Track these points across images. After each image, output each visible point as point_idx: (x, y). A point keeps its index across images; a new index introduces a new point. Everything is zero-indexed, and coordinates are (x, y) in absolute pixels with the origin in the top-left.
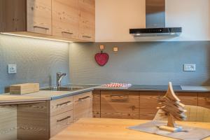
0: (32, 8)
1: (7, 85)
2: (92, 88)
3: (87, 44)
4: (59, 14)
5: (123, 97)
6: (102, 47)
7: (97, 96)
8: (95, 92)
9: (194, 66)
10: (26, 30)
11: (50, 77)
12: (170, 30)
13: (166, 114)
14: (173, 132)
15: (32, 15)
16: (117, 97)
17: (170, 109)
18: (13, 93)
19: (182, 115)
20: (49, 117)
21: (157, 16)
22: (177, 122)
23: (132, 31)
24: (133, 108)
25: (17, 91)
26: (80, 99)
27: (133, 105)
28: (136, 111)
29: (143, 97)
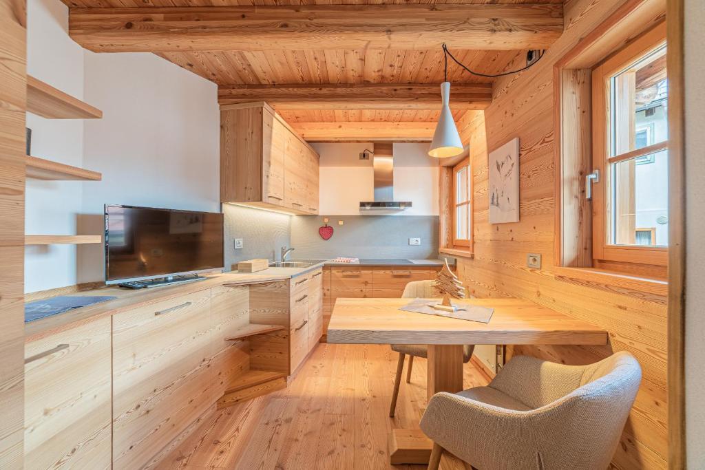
0: (268, 176)
1: (235, 262)
2: (323, 264)
3: (310, 217)
4: (290, 184)
5: (355, 273)
6: (326, 220)
7: (327, 272)
8: (326, 267)
9: (419, 239)
10: (261, 200)
11: (274, 252)
12: (399, 204)
13: (441, 293)
14: (452, 311)
15: (267, 183)
16: (349, 273)
17: (445, 286)
18: (242, 271)
19: (460, 292)
20: (289, 297)
21: (386, 190)
22: (453, 301)
23: (363, 204)
24: (366, 283)
25: (247, 269)
26: (313, 276)
27: (366, 280)
28: (369, 286)
29: (376, 272)
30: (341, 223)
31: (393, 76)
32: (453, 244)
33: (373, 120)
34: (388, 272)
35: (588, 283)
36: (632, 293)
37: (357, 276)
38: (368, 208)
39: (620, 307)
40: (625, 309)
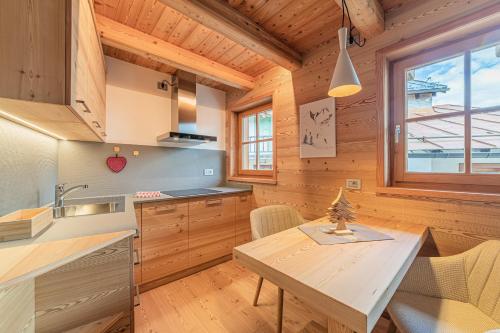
5: (170, 207)
6: (117, 149)
8: (137, 205)
16: (163, 208)
24: (182, 217)
27: (182, 213)
28: (185, 219)
29: (192, 204)
30: (136, 153)
31: (252, 7)
32: (239, 173)
33: (192, 50)
34: (203, 202)
35: (411, 197)
36: (451, 200)
37: (172, 211)
38: (176, 139)
39: (440, 210)
40: (444, 211)
